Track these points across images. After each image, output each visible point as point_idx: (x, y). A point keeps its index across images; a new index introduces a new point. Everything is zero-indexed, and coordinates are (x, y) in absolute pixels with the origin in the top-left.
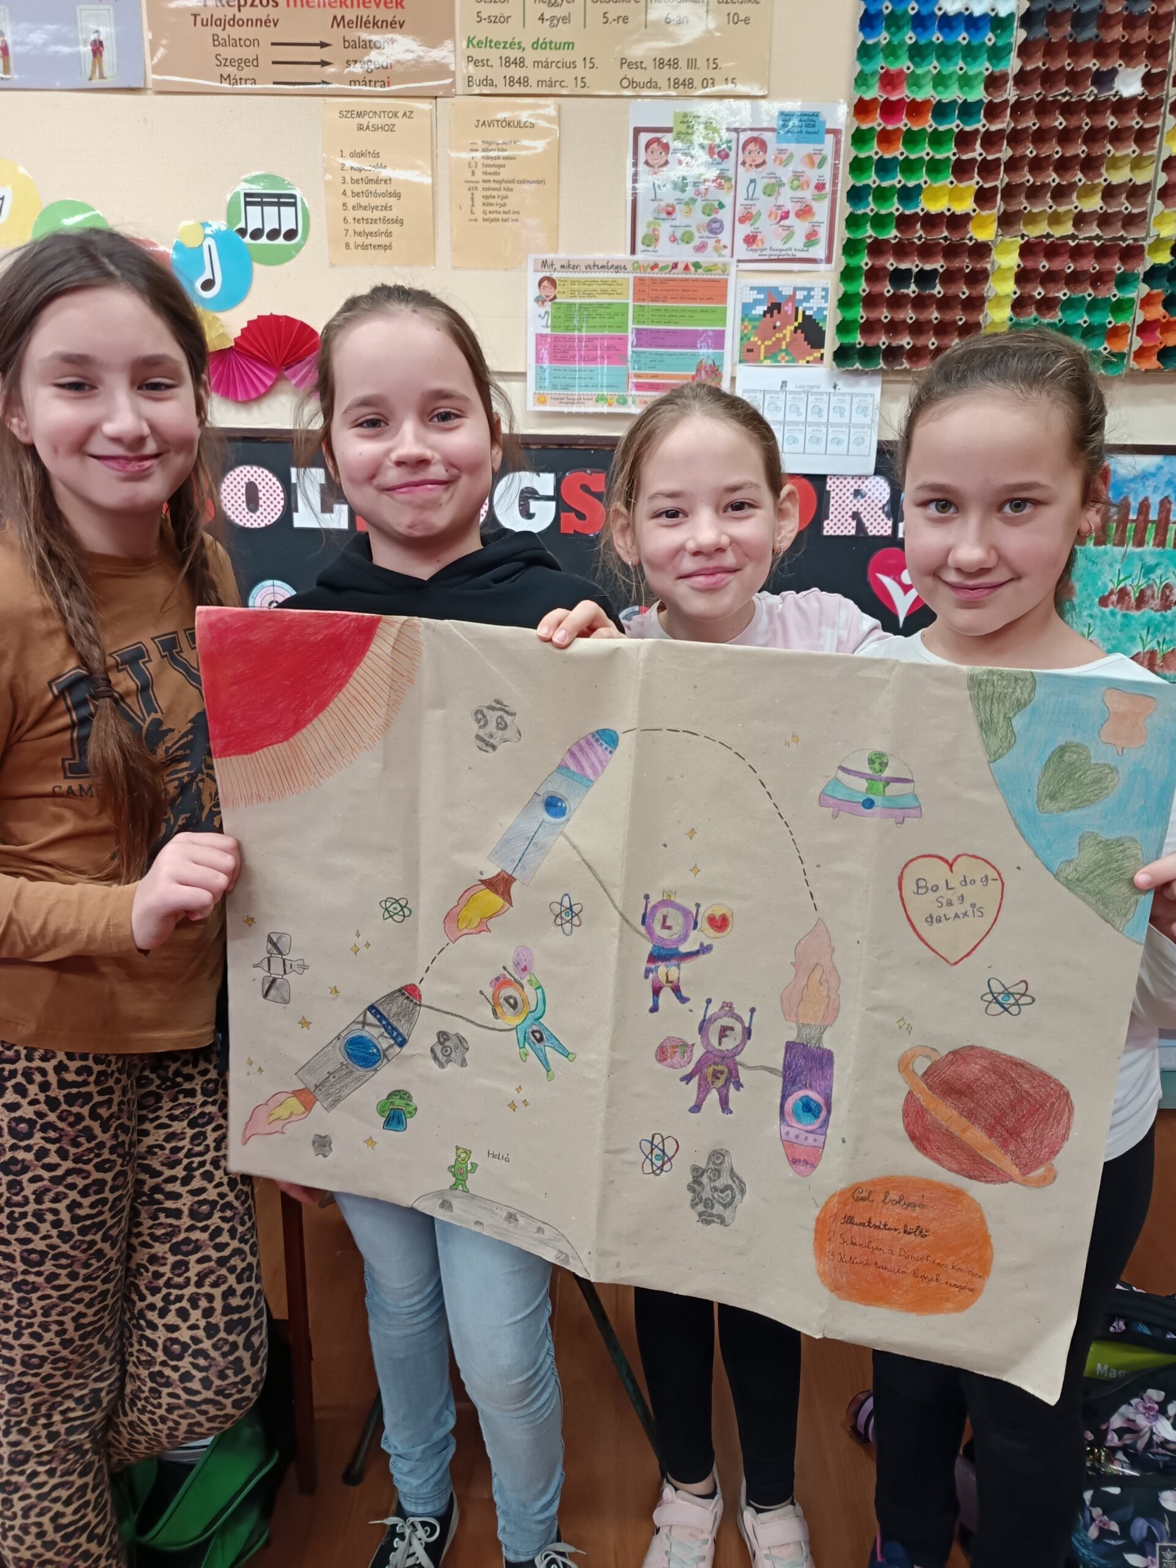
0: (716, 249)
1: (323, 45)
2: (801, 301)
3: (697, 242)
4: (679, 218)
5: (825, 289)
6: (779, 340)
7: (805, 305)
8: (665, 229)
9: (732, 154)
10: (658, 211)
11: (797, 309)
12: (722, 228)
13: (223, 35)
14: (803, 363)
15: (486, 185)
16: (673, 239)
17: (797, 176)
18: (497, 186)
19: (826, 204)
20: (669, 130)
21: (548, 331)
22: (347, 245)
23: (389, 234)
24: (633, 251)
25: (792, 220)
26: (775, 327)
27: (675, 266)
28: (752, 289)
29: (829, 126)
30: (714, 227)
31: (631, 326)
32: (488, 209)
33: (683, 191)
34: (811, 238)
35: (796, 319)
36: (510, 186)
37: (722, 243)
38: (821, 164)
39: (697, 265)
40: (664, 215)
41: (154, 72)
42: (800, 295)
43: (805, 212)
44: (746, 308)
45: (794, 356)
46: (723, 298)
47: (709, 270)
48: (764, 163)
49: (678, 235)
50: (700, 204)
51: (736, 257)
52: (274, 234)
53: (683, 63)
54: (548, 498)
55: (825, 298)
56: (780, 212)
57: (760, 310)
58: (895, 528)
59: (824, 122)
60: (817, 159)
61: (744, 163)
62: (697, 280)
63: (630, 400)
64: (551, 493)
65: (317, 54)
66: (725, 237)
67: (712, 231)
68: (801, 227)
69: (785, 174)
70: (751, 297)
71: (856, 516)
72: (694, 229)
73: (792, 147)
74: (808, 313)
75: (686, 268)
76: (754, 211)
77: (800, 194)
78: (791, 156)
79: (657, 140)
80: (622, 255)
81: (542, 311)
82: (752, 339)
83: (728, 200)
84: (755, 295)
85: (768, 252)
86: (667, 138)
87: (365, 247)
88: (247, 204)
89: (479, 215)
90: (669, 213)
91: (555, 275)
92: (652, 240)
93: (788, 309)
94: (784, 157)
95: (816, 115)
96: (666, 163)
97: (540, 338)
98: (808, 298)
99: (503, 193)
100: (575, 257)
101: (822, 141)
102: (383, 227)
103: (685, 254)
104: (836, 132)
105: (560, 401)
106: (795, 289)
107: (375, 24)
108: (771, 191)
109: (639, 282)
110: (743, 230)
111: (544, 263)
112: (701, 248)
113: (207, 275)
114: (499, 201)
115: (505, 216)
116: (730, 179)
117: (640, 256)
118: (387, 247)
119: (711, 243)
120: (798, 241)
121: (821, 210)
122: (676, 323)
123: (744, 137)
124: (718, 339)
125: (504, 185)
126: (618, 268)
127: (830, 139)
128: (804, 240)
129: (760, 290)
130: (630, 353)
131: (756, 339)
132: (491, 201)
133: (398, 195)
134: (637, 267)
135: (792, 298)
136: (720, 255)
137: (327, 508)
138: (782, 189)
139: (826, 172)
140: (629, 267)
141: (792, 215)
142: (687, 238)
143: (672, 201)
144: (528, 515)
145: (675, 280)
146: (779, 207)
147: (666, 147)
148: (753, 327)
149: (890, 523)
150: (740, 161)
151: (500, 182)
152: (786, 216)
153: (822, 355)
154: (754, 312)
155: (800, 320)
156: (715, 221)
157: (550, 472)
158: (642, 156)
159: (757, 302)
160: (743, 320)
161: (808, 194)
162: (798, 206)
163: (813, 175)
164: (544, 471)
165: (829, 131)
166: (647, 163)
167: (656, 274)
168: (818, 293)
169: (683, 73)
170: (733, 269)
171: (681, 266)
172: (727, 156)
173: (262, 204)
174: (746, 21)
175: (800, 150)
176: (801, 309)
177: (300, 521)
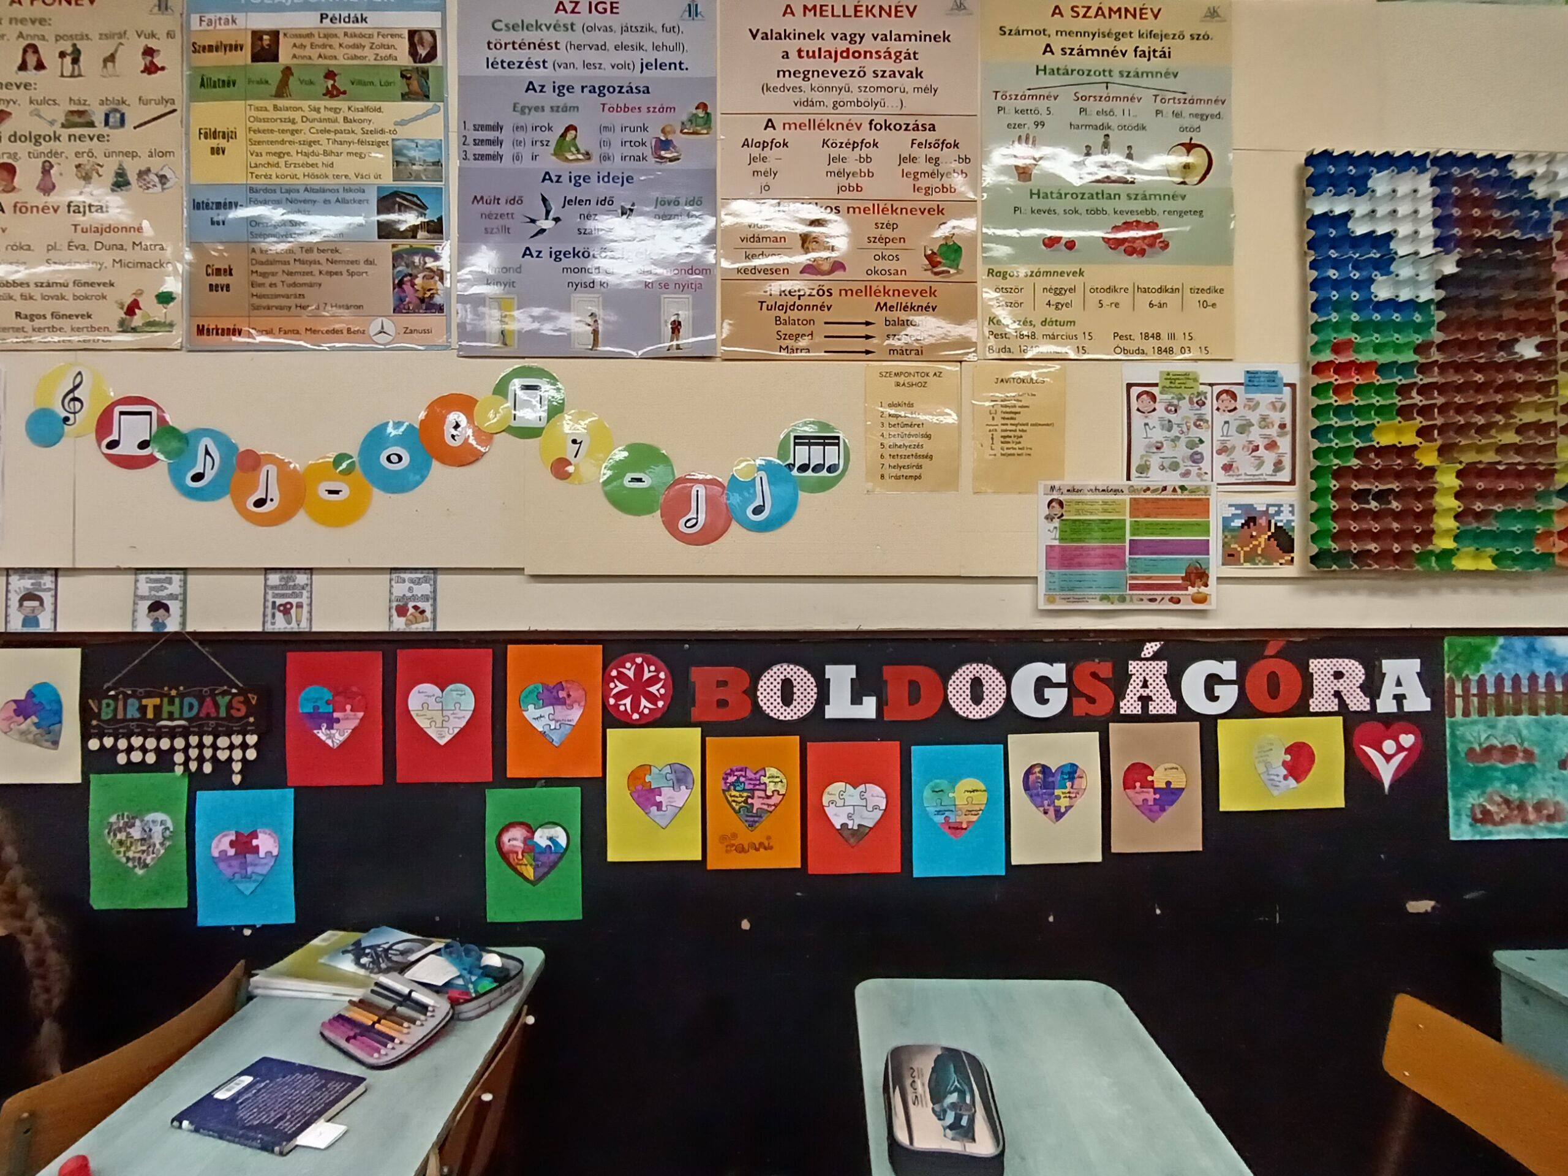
0: (1199, 475)
1: (868, 323)
2: (1273, 515)
3: (1182, 470)
4: (1167, 451)
5: (1292, 506)
6: (1256, 547)
7: (1276, 518)
8: (1155, 461)
10: (1149, 446)
11: (1270, 522)
12: (1202, 458)
13: (783, 316)
14: (1276, 565)
15: (1004, 427)
16: (1163, 468)
17: (1264, 418)
18: (1014, 428)
19: (1289, 438)
21: (1056, 543)
22: (882, 476)
23: (919, 467)
24: (1129, 479)
25: (1262, 451)
27: (1165, 489)
28: (1230, 506)
29: (1285, 381)
30: (1197, 458)
31: (1128, 537)
32: (1006, 446)
33: (1169, 430)
34: (1278, 466)
35: (1269, 530)
36: (1024, 428)
37: (1203, 471)
38: (1282, 409)
39: (1183, 488)
40: (1155, 450)
41: (723, 345)
42: (1272, 510)
43: (1272, 446)
44: (1225, 520)
45: (1269, 560)
46: (1207, 513)
47: (1192, 492)
48: (1235, 409)
49: (1166, 464)
50: (1183, 440)
51: (1215, 483)
52: (817, 468)
53: (1164, 336)
54: (1059, 685)
55: (1292, 512)
56: (1251, 446)
57: (1238, 523)
58: (1373, 705)
59: (1282, 379)
60: (1278, 405)
62: (1183, 500)
63: (1128, 598)
64: (1064, 680)
65: (863, 330)
66: (1205, 465)
67: (1194, 462)
68: (1270, 457)
69: (1254, 417)
70: (1230, 512)
71: (1337, 694)
72: (1179, 460)
73: (1258, 396)
74: (1279, 524)
75: (1174, 490)
76: (1229, 445)
77: (1266, 431)
78: (1258, 404)
79: (1147, 393)
80: (1121, 481)
81: (1051, 526)
82: (1233, 546)
83: (1206, 438)
84: (1233, 510)
85: (1243, 477)
86: (1155, 390)
87: (897, 478)
88: (796, 444)
89: (998, 451)
90: (1158, 448)
91: (1062, 498)
92: (1143, 469)
93: (1263, 521)
94: (1252, 404)
95: (1275, 373)
96: (1154, 410)
97: (1050, 548)
98: (1278, 513)
99: (1018, 433)
100: (1077, 483)
101: (1281, 392)
102: (914, 461)
103: (1173, 479)
104: (1293, 386)
105: (1067, 600)
106: (1268, 506)
107: (912, 308)
108: (1243, 429)
109: (1134, 502)
110: (1221, 460)
111: (1052, 488)
112: (1186, 474)
113: (758, 502)
114: (1015, 440)
115: (1020, 452)
116: (1207, 421)
117: (1135, 481)
118: (916, 478)
119: (1194, 470)
120: (1268, 468)
121: (1285, 444)
122: (1166, 535)
123: (1217, 389)
124: (1203, 547)
125: (1019, 427)
126: (1116, 491)
127: (1287, 390)
128: (1273, 468)
129: (1237, 507)
130: (1127, 560)
131: (1236, 546)
132: (1008, 439)
133: (929, 437)
134: (1132, 490)
135: (1266, 512)
136: (1202, 480)
137: (856, 700)
138: (1252, 429)
139: (1287, 415)
140: (1126, 491)
141: (1261, 448)
142: (1174, 466)
143: (1161, 439)
144: (1042, 700)
145: (1164, 500)
146: (1250, 442)
147: (1153, 398)
149: (1368, 700)
150: (1215, 407)
151: (1016, 425)
152: (1256, 448)
153: (1292, 558)
154: (1233, 524)
155: (1273, 530)
156: (1197, 453)
157: (1061, 662)
158: (1135, 404)
159: (1235, 516)
160: (1223, 531)
161: (1273, 431)
162: (1266, 441)
163: (1276, 417)
164: (1056, 662)
165: (1286, 385)
166: (1138, 410)
167: (1148, 495)
168: (1286, 509)
169: (1165, 343)
170: (1214, 490)
171: (1170, 489)
172: (1204, 404)
173: (809, 444)
174: (1214, 305)
175: (1265, 399)
176: (1273, 522)
177: (831, 712)
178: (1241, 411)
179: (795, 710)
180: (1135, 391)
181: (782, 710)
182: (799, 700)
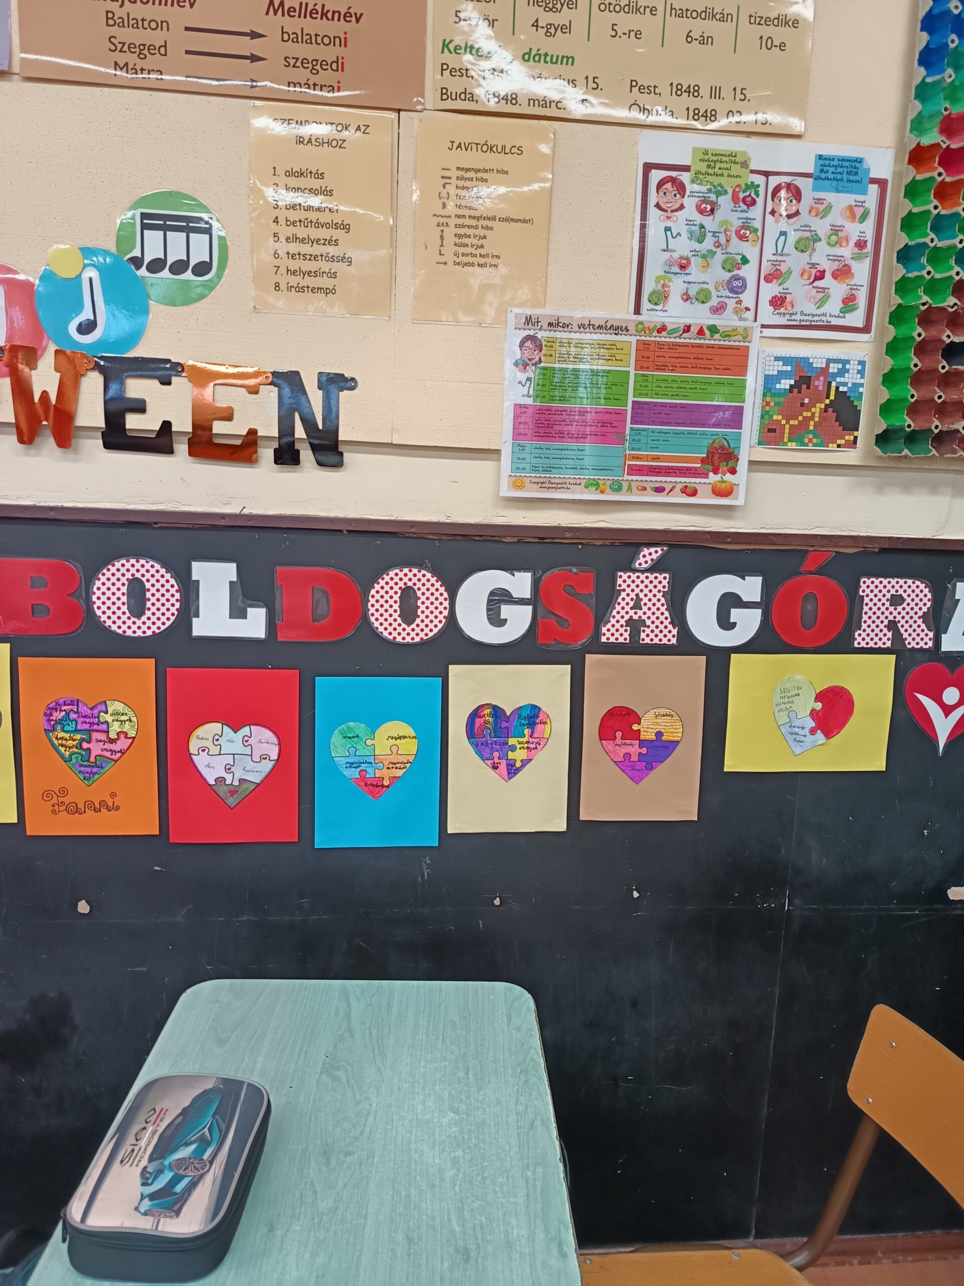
0: (736, 311)
1: (254, 35)
2: (835, 375)
3: (714, 302)
4: (695, 272)
5: (862, 363)
6: (807, 420)
7: (838, 379)
8: (677, 286)
9: (760, 201)
10: (670, 263)
11: (830, 384)
12: (744, 286)
13: (120, 12)
14: (833, 447)
15: (460, 221)
16: (686, 298)
17: (836, 230)
18: (473, 222)
19: (867, 264)
20: (686, 169)
21: (529, 401)
22: (277, 286)
23: (334, 275)
24: (637, 311)
25: (828, 281)
26: (802, 405)
27: (687, 329)
28: (777, 359)
29: (873, 175)
30: (736, 287)
31: (631, 399)
32: (462, 250)
33: (700, 241)
34: (849, 302)
35: (828, 397)
36: (490, 223)
37: (744, 304)
38: (864, 217)
39: (713, 329)
40: (676, 269)
41: (23, 50)
42: (834, 368)
43: (842, 273)
44: (770, 381)
45: (826, 438)
46: (742, 368)
47: (726, 336)
48: (797, 213)
49: (692, 293)
50: (719, 257)
51: (759, 323)
52: (179, 267)
53: (705, 91)
54: (522, 602)
55: (861, 372)
56: (814, 271)
57: (786, 384)
58: (937, 641)
59: (868, 170)
60: (859, 212)
61: (773, 212)
62: (712, 347)
63: (625, 485)
64: (527, 595)
65: (246, 46)
66: (748, 298)
67: (732, 290)
68: (837, 290)
69: (822, 227)
70: (776, 368)
71: (892, 625)
72: (711, 287)
73: (830, 197)
74: (841, 389)
75: (701, 332)
76: (783, 268)
77: (838, 251)
78: (830, 207)
79: (673, 180)
80: (624, 313)
81: (522, 377)
82: (775, 417)
83: (752, 254)
84: (780, 366)
85: (798, 317)
86: (685, 177)
87: (301, 289)
88: (144, 227)
89: (449, 258)
90: (683, 267)
91: (540, 335)
92: (660, 297)
93: (820, 384)
94: (821, 207)
95: (860, 161)
96: (682, 207)
97: (520, 409)
98: (842, 372)
99: (480, 232)
100: (565, 313)
101: (865, 193)
102: (325, 266)
103: (700, 315)
104: (882, 183)
105: (542, 485)
106: (829, 361)
107: (324, 14)
108: (805, 245)
109: (643, 347)
110: (770, 290)
111: (528, 320)
112: (719, 309)
113: (86, 314)
114: (475, 241)
115: (482, 261)
116: (756, 230)
117: (645, 317)
118: (327, 291)
119: (731, 304)
120: (834, 306)
121: (861, 271)
122: (685, 397)
123: (774, 181)
124: (736, 418)
125: (482, 222)
126: (618, 329)
127: (874, 189)
128: (841, 305)
129: (786, 360)
130: (628, 431)
131: (780, 417)
132: (465, 240)
133: (346, 228)
134: (642, 328)
135: (824, 371)
136: (741, 319)
137: (238, 612)
138: (818, 245)
139: (869, 228)
140: (632, 329)
141: (828, 275)
142: (703, 297)
143: (686, 253)
144: (496, 620)
145: (686, 345)
146: (813, 265)
147: (681, 188)
148: (776, 404)
149: (931, 635)
150: (769, 209)
151: (478, 218)
152: (821, 276)
153: (856, 438)
154: (778, 386)
155: (832, 397)
156: (737, 278)
157: (525, 570)
158: (653, 198)
159: (782, 375)
160: (764, 395)
161: (847, 251)
162: (836, 265)
163: (854, 230)
164: (519, 570)
165: (873, 181)
166: (658, 206)
167: (664, 338)
168: (853, 367)
169: (705, 103)
170: (756, 334)
171: (694, 330)
172: (753, 203)
173: (165, 229)
174: (782, 46)
175: (840, 200)
176: (834, 384)
177: (200, 628)
178: (805, 218)
179: (149, 623)
180: (656, 176)
181: (129, 623)
182: (153, 609)
